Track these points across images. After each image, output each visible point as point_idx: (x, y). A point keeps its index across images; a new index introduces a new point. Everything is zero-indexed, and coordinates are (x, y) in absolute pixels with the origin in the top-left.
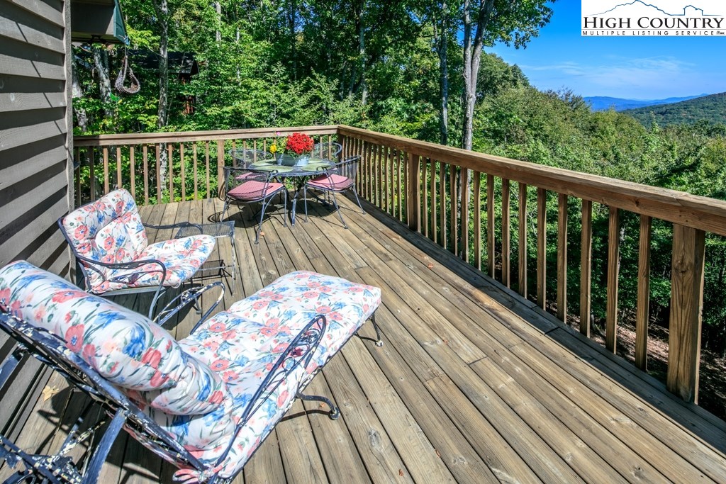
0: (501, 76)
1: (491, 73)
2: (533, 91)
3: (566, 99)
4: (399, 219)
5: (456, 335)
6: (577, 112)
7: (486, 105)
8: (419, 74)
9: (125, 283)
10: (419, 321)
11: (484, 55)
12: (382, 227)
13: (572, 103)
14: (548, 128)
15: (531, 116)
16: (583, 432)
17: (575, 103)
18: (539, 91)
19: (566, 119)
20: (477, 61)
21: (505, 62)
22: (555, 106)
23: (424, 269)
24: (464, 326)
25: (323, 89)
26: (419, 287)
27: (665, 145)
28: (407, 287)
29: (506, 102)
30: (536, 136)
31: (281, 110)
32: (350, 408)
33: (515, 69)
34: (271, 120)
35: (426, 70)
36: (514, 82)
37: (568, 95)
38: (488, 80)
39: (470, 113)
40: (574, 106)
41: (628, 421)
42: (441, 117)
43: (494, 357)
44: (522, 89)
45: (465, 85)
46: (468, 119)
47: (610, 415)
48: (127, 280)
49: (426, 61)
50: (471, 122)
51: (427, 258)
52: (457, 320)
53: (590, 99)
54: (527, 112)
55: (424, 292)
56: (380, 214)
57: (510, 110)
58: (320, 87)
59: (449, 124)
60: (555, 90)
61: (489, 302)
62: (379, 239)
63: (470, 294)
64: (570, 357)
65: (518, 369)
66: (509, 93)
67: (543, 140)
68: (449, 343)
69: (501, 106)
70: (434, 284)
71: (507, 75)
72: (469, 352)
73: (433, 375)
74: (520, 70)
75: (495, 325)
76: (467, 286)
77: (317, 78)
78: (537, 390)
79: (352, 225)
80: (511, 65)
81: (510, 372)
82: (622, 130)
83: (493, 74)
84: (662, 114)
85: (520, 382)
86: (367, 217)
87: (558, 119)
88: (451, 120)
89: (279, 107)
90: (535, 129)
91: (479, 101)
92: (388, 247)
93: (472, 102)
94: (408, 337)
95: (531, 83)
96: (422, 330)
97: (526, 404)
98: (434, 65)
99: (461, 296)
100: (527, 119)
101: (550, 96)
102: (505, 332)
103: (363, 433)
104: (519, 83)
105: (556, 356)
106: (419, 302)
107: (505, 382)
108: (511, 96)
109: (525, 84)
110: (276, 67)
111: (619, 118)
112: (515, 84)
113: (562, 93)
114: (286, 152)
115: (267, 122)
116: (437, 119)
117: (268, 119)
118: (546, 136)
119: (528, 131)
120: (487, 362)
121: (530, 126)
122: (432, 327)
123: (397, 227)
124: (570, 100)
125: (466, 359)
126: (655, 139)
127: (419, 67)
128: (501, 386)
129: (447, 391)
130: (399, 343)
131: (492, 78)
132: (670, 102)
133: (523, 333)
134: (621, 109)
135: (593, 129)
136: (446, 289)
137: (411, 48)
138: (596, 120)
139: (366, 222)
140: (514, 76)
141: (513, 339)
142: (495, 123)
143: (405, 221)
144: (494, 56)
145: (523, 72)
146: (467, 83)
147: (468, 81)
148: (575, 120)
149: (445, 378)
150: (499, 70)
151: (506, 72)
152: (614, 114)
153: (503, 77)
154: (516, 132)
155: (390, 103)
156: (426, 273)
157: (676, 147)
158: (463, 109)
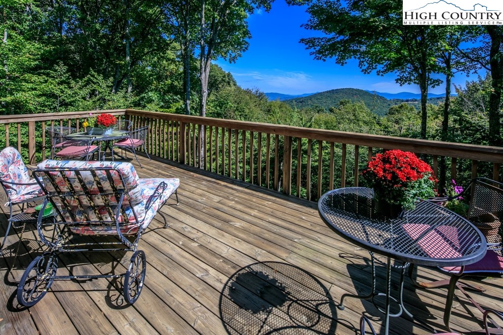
0: (221, 79)
1: (215, 77)
2: (239, 88)
3: (256, 94)
4: (173, 160)
5: (211, 196)
6: (261, 102)
7: (212, 97)
8: (167, 76)
9: (36, 194)
10: (194, 195)
11: (212, 66)
12: (164, 165)
13: (259, 96)
14: (247, 111)
15: (238, 104)
16: (257, 208)
17: (261, 96)
18: (242, 89)
19: (256, 105)
20: (208, 70)
21: (223, 70)
22: (251, 98)
23: (192, 177)
24: (214, 192)
25: (101, 84)
26: (191, 184)
27: (299, 118)
28: (185, 185)
29: (224, 95)
30: (240, 115)
31: (64, 100)
32: (172, 224)
33: (229, 75)
34: (55, 108)
35: (172, 73)
36: (229, 83)
37: (257, 92)
38: (213, 81)
39: (204, 101)
40: (260, 98)
41: (271, 203)
42: (186, 105)
43: (227, 198)
44: (233, 88)
45: (201, 85)
46: (203, 105)
47: (266, 203)
48: (37, 193)
49: (172, 66)
50: (205, 107)
51: (192, 173)
52: (210, 191)
53: (268, 94)
54: (236, 102)
55: (194, 185)
56: (160, 159)
57: (226, 100)
58: (98, 83)
59: (190, 109)
60: (250, 88)
61: (223, 183)
62: (164, 170)
63: (215, 182)
64: (254, 192)
65: (236, 199)
66: (227, 90)
67: (244, 118)
68: (208, 198)
69: (221, 98)
70: (198, 182)
71: (224, 79)
72: (217, 199)
73: (204, 208)
74: (232, 76)
75: (226, 189)
76: (213, 180)
77: (96, 76)
78: (243, 203)
79: (145, 166)
80: (227, 72)
81: (233, 200)
82: (282, 111)
83: (216, 77)
84: (301, 102)
85: (237, 202)
86: (152, 161)
87: (252, 105)
88: (192, 107)
89: (63, 97)
90: (240, 112)
91: (209, 95)
92: (171, 172)
93: (205, 94)
94: (190, 200)
95: (238, 84)
96: (195, 197)
97: (239, 207)
98: (178, 69)
99: (211, 184)
100: (236, 106)
101: (248, 92)
102: (230, 191)
103: (180, 228)
104: (232, 83)
105: (249, 193)
106: (192, 189)
107: (232, 203)
108: (227, 92)
109: (235, 85)
110: (59, 66)
111: (281, 104)
112: (229, 84)
113: (254, 90)
114: (96, 126)
115: (51, 109)
116: (183, 106)
117: (52, 107)
118: (246, 115)
119: (236, 113)
120: (225, 200)
121: (237, 110)
122: (201, 195)
123: (173, 164)
124: (258, 95)
125: (217, 201)
126: (295, 115)
127: (167, 70)
128: (230, 205)
129: (210, 211)
130: (187, 203)
131: (216, 80)
132: (305, 96)
133: (237, 189)
134: (283, 100)
135: (269, 111)
136: (204, 183)
137: (162, 57)
138: (271, 106)
139: (153, 164)
140: (228, 80)
141: (234, 192)
142: (218, 108)
143: (177, 160)
144: (217, 66)
145: (234, 77)
146: (202, 83)
147: (203, 82)
148: (260, 106)
149: (209, 207)
150: (220, 75)
151: (224, 77)
152: (279, 102)
153: (222, 80)
154: (230, 114)
155: (150, 95)
156: (193, 179)
157: (303, 119)
158: (199, 99)
